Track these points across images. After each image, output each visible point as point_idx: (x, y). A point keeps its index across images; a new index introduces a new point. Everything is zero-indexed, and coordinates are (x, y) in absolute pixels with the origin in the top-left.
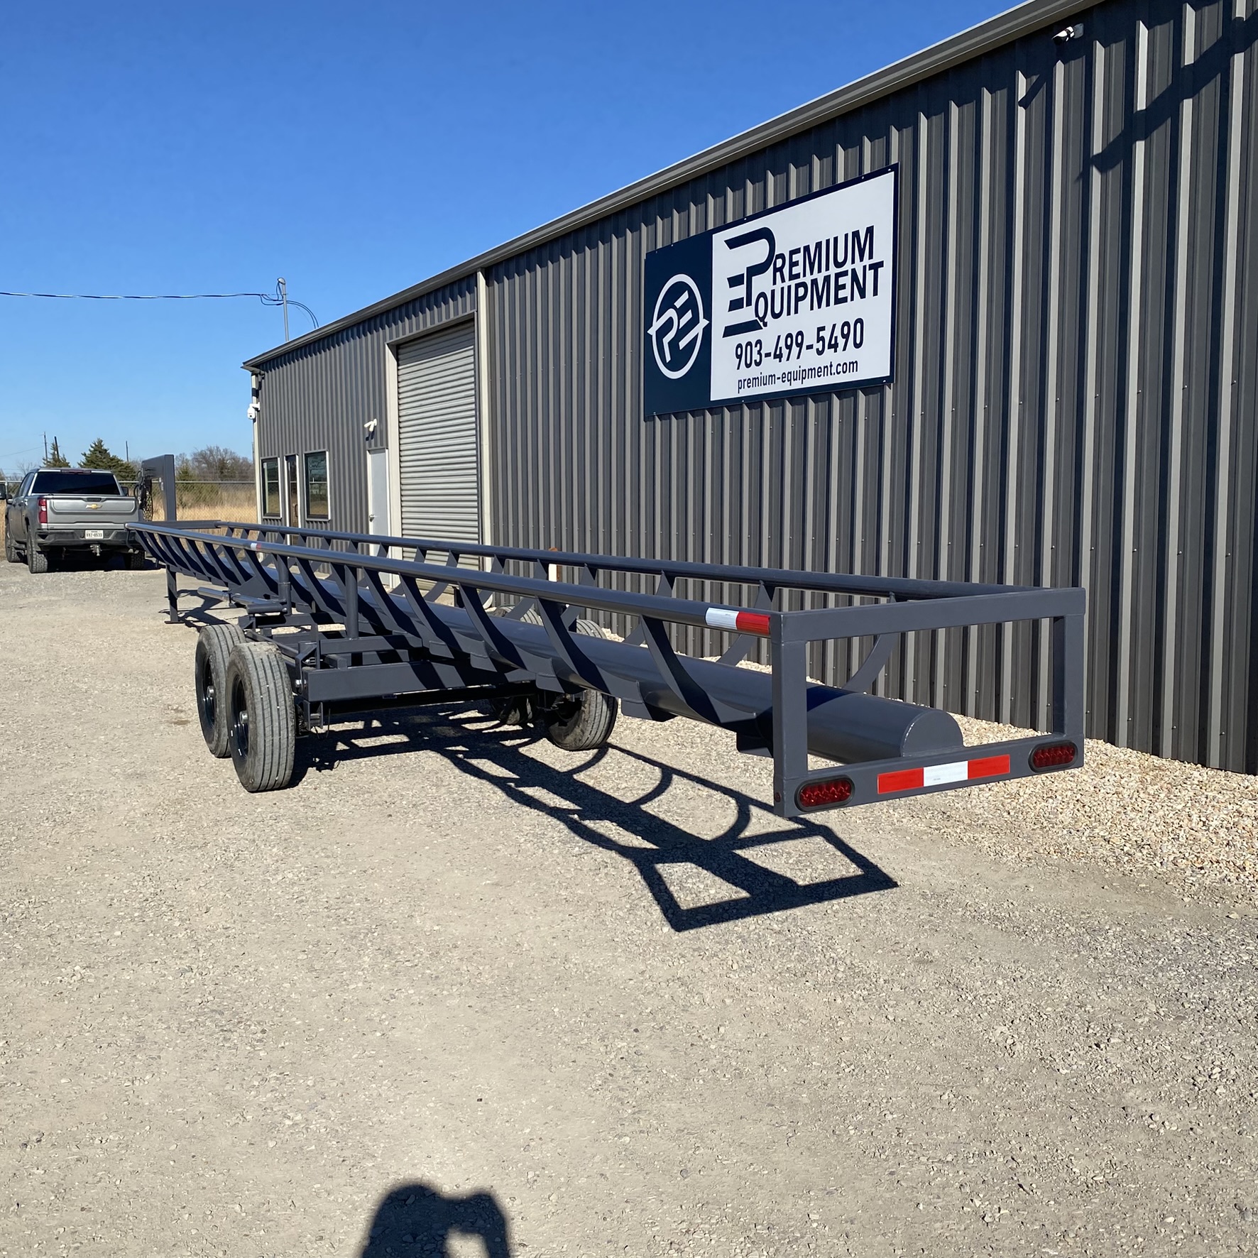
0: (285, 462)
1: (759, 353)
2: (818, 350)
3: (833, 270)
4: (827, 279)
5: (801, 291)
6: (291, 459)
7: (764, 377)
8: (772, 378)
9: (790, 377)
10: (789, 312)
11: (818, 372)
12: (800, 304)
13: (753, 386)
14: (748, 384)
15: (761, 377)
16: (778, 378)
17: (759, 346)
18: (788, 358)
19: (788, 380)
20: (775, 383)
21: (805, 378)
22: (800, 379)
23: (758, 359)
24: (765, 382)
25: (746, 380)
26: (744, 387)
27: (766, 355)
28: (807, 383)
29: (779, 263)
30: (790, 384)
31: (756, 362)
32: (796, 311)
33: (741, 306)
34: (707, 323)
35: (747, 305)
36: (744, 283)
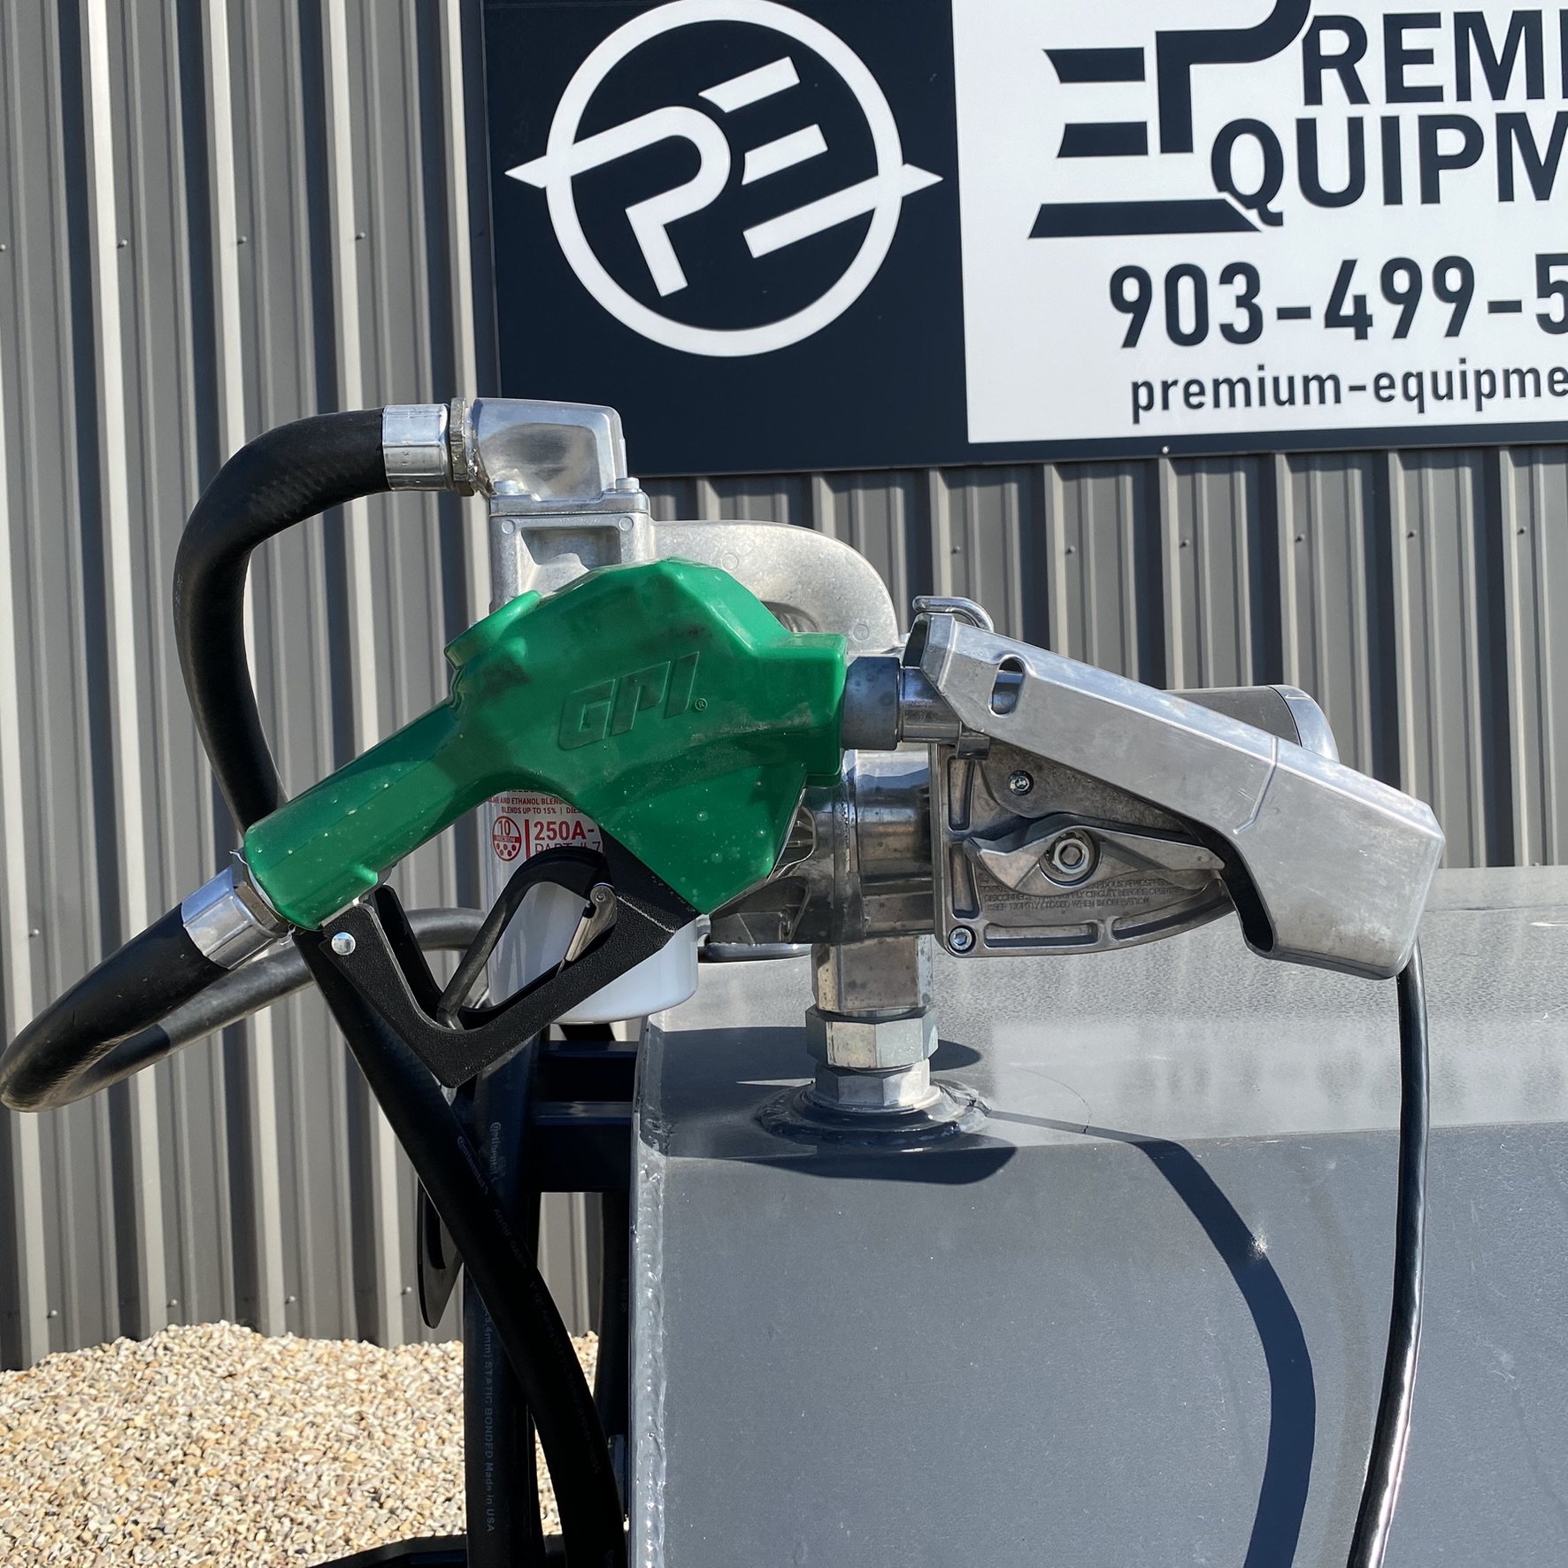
1: (1244, 301)
2: (1546, 319)
5: (1450, 142)
7: (1276, 380)
8: (1324, 385)
9: (1415, 386)
10: (1393, 194)
11: (1552, 382)
12: (1445, 176)
13: (1217, 404)
14: (1187, 395)
15: (1262, 381)
16: (1353, 388)
17: (1240, 283)
18: (1402, 331)
19: (1408, 398)
20: (1338, 400)
21: (1491, 394)
22: (1464, 396)
23: (1241, 322)
24: (1284, 396)
25: (1175, 383)
26: (1166, 406)
27: (1284, 314)
28: (1500, 411)
29: (1334, 43)
30: (1421, 410)
31: (1228, 331)
32: (1430, 194)
33: (1140, 148)
34: (928, 179)
35: (1165, 148)
36: (1141, 77)
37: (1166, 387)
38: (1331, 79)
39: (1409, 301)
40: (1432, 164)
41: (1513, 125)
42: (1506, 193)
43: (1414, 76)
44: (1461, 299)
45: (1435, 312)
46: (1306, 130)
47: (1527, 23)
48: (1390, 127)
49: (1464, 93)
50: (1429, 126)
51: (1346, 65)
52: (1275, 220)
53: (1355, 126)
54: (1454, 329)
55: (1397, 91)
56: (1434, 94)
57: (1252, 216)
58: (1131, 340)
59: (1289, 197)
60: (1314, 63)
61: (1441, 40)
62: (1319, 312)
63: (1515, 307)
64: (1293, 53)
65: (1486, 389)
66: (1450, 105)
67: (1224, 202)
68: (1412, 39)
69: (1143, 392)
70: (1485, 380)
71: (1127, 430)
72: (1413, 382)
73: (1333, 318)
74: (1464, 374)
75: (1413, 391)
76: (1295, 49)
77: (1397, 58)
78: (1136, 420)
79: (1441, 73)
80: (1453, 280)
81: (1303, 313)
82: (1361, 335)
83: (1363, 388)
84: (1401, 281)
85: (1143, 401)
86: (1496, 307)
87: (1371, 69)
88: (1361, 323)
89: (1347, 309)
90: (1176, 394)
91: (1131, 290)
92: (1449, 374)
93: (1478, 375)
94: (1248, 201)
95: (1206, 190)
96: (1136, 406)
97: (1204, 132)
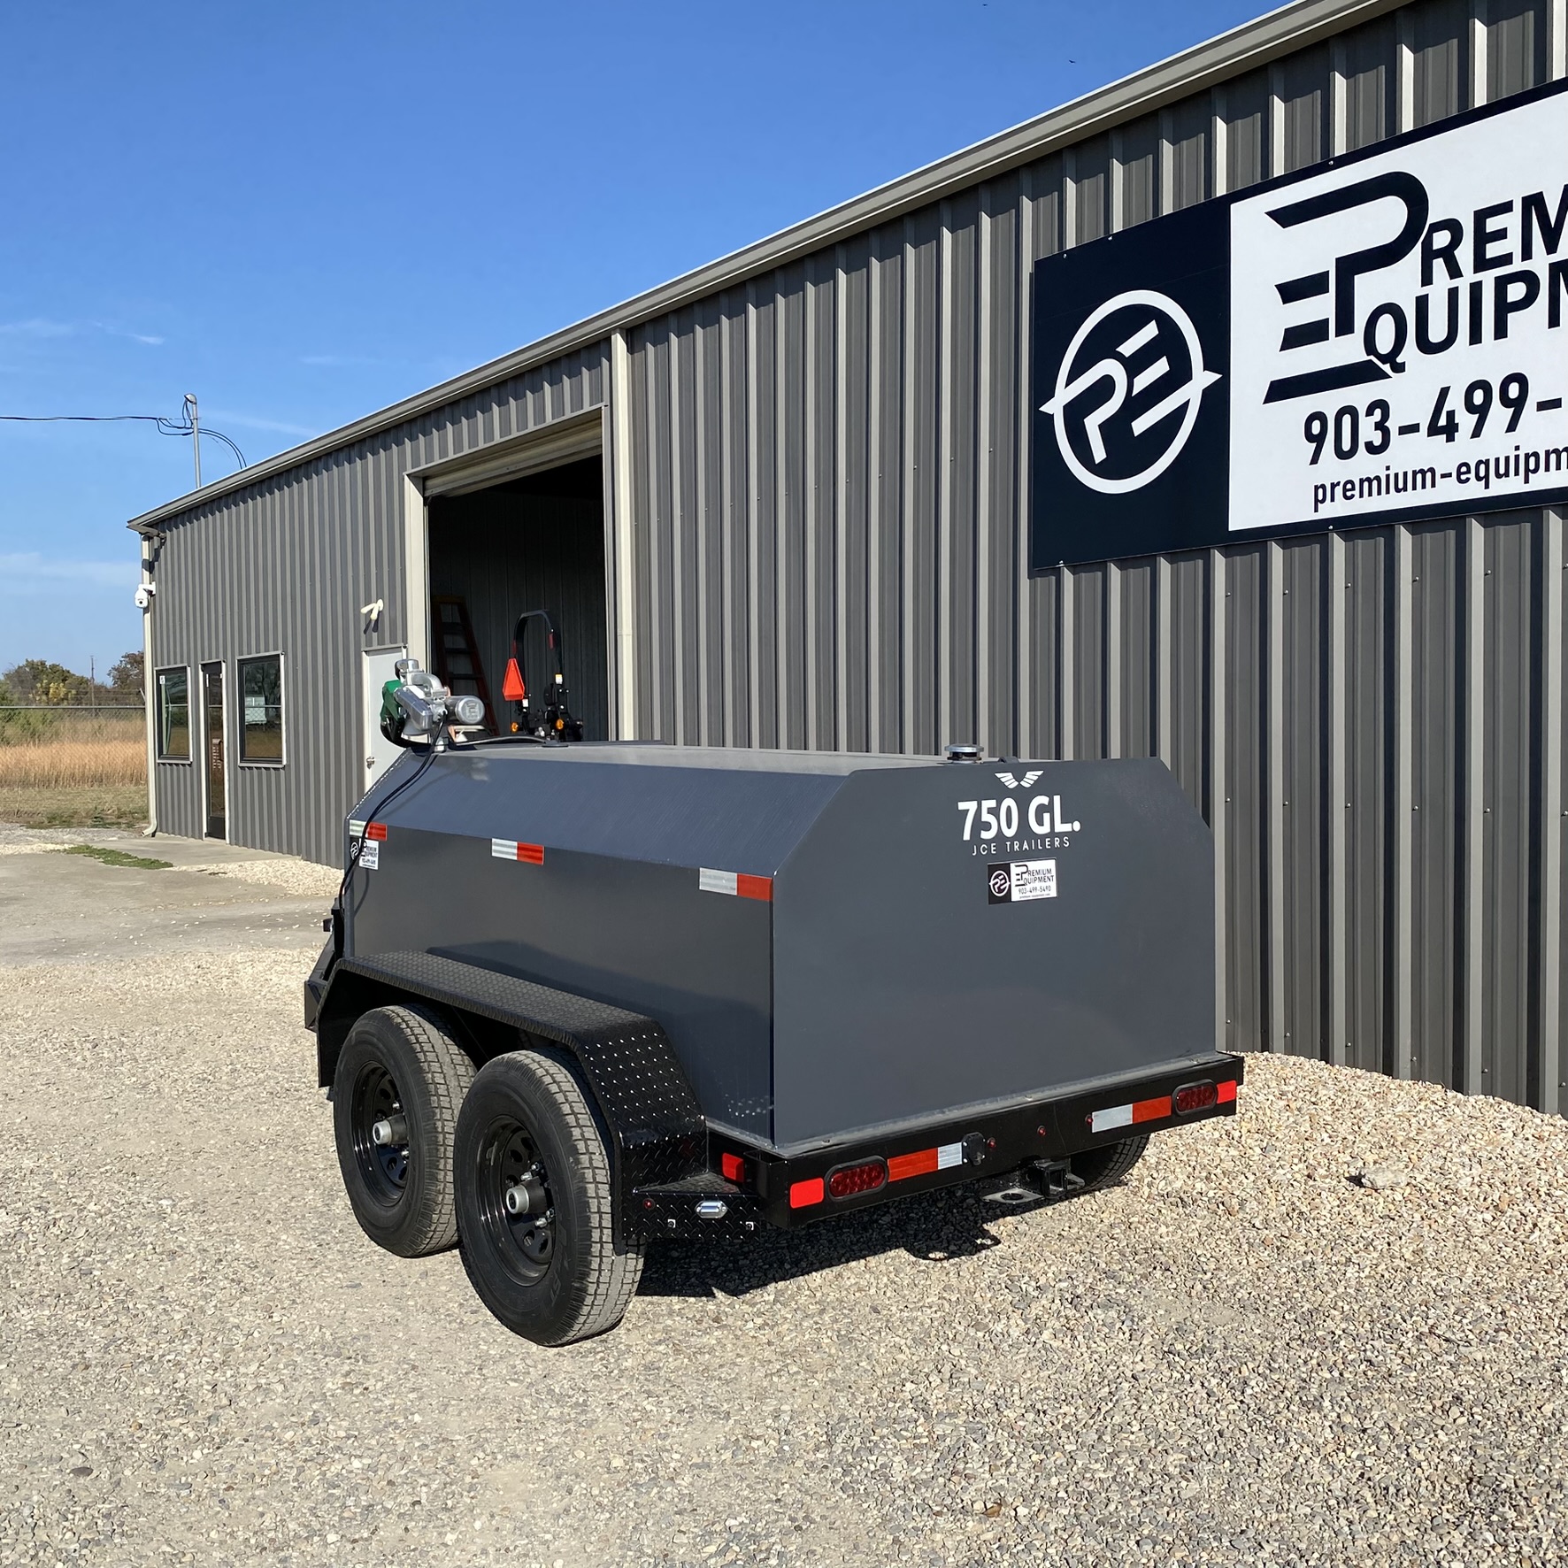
0: (201, 673)
1: (1380, 426)
5: (1516, 292)
6: (212, 670)
7: (1396, 475)
8: (1426, 476)
9: (1483, 469)
10: (1475, 338)
13: (1361, 496)
14: (1345, 491)
15: (1388, 476)
16: (1443, 476)
17: (1378, 413)
18: (1477, 433)
19: (1478, 478)
20: (1433, 485)
21: (1536, 470)
22: (1517, 473)
23: (1377, 442)
24: (1401, 486)
25: (1338, 484)
26: (1333, 500)
27: (1404, 430)
28: (1542, 481)
29: (1442, 239)
30: (1487, 486)
31: (1371, 448)
32: (1501, 331)
33: (1324, 336)
34: (1215, 377)
35: (1339, 333)
36: (1327, 291)
37: (1333, 486)
38: (1439, 265)
39: (1482, 412)
41: (1561, 269)
42: (1554, 322)
43: (1493, 250)
44: (1517, 405)
46: (1422, 303)
48: (1476, 289)
53: (1453, 294)
54: (1512, 427)
55: (1481, 263)
56: (1506, 259)
58: (1314, 461)
59: (1410, 352)
60: (1429, 255)
61: (1512, 222)
62: (1425, 426)
63: (1556, 403)
64: (1415, 252)
65: (1532, 466)
66: (1518, 265)
68: (1492, 224)
69: (1320, 491)
70: (1532, 460)
73: (1434, 430)
74: (1517, 457)
75: (1482, 474)
76: (1417, 250)
77: (1482, 238)
78: (1316, 510)
79: (1513, 244)
80: (1514, 390)
81: (1414, 428)
82: (1450, 439)
83: (1450, 475)
84: (1478, 397)
85: (1320, 497)
86: (1542, 406)
87: (1465, 254)
88: (1450, 431)
89: (1443, 422)
90: (1339, 490)
91: (1316, 427)
92: (1507, 459)
93: (1527, 456)
95: (1361, 356)
96: (1316, 500)
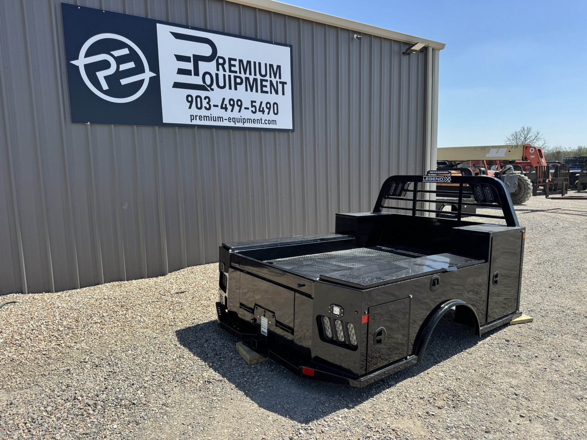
1: (208, 103)
2: (252, 111)
3: (259, 77)
4: (255, 80)
5: (238, 81)
7: (213, 117)
8: (221, 118)
9: (234, 120)
10: (230, 88)
11: (253, 121)
12: (238, 86)
13: (204, 120)
14: (199, 118)
15: (211, 117)
16: (225, 119)
17: (207, 99)
18: (232, 111)
19: (233, 122)
20: (223, 121)
21: (245, 122)
22: (241, 122)
23: (208, 107)
24: (215, 120)
25: (197, 116)
26: (196, 120)
27: (214, 106)
28: (247, 125)
29: (221, 61)
30: (235, 124)
31: (205, 108)
32: (236, 89)
33: (191, 75)
34: (154, 75)
35: (195, 75)
36: (190, 62)
37: (196, 116)
38: (220, 67)
39: (233, 106)
40: (236, 84)
41: (247, 79)
42: (247, 90)
43: (233, 69)
44: (240, 106)
45: (237, 108)
46: (217, 75)
47: (249, 62)
48: (230, 76)
49: (240, 73)
50: (235, 77)
51: (223, 65)
52: (212, 90)
53: (224, 75)
54: (240, 111)
55: (231, 71)
56: (236, 72)
57: (209, 88)
58: (190, 108)
59: (214, 86)
60: (218, 64)
61: (237, 63)
62: (220, 106)
63: (248, 109)
64: (215, 62)
65: (244, 121)
66: (238, 74)
67: (204, 85)
68: (233, 62)
69: (192, 117)
70: (244, 120)
71: (190, 123)
72: (234, 119)
73: (222, 108)
74: (241, 118)
75: (234, 121)
76: (215, 61)
77: (230, 65)
78: (191, 121)
79: (237, 69)
80: (239, 103)
81: (217, 106)
82: (226, 111)
83: (226, 120)
84: (232, 102)
85: (192, 118)
86: (246, 108)
87: (227, 66)
88: (226, 109)
89: (224, 106)
90: (198, 118)
91: (190, 99)
92: (239, 118)
93: (243, 119)
94: (208, 86)
95: (202, 83)
96: (191, 119)
97: (201, 73)
